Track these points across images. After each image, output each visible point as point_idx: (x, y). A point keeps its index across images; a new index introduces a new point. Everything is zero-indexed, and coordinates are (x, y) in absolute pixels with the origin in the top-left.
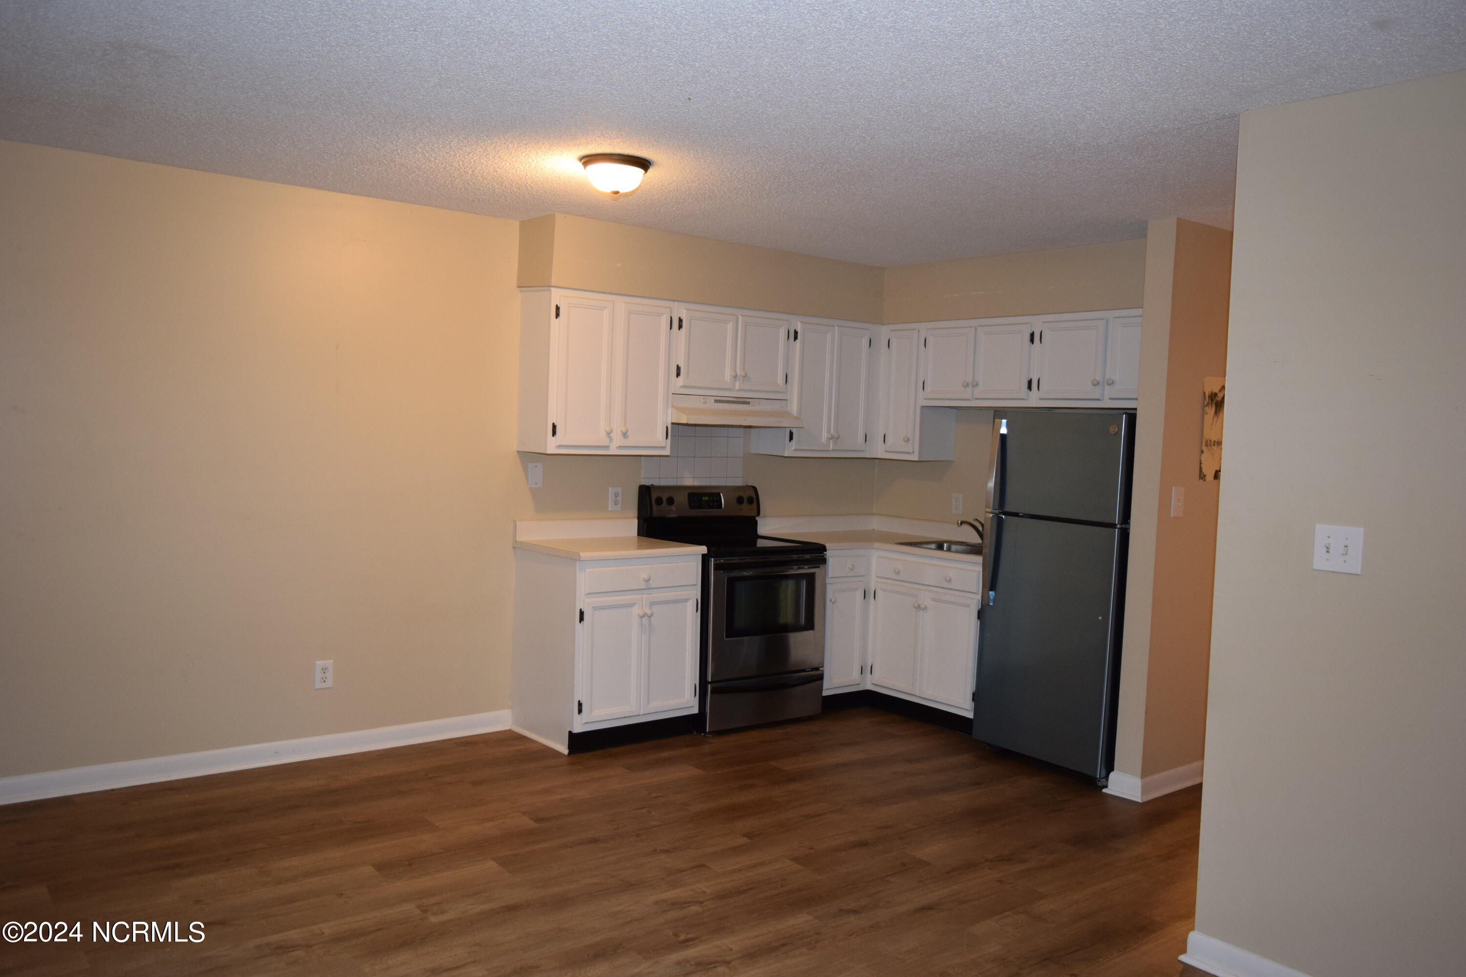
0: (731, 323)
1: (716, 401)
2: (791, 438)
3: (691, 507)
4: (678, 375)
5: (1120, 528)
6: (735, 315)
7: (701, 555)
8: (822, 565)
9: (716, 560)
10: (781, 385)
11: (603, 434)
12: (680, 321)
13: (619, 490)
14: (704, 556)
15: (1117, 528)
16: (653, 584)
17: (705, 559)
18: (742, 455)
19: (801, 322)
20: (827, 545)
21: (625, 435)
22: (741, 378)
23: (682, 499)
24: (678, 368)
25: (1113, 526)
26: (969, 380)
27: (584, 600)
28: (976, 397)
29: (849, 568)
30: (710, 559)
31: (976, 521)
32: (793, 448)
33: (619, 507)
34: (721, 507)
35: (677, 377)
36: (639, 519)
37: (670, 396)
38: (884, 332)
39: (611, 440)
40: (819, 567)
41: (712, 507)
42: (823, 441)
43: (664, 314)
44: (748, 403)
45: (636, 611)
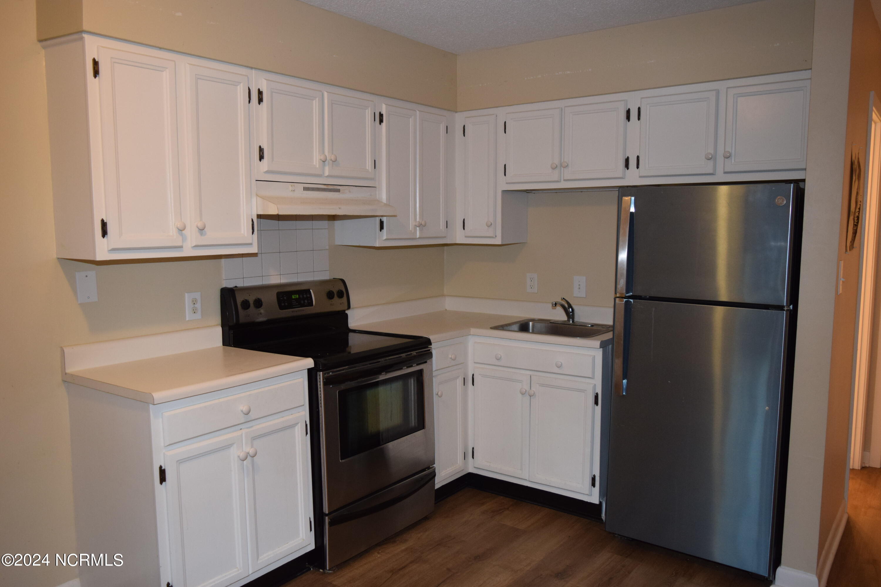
0: (317, 99)
1: (305, 189)
2: (382, 228)
3: (281, 308)
4: (261, 157)
5: (787, 310)
6: (320, 91)
7: (306, 371)
8: (428, 359)
9: (325, 374)
10: (370, 171)
11: (173, 232)
12: (260, 93)
13: (197, 295)
14: (310, 372)
15: (784, 310)
16: (252, 415)
17: (312, 374)
18: (327, 247)
19: (386, 104)
20: (432, 338)
21: (202, 230)
22: (331, 162)
23: (270, 299)
24: (261, 150)
25: (780, 308)
26: (557, 161)
27: (164, 453)
28: (565, 178)
29: (451, 358)
30: (318, 373)
31: (564, 300)
32: (385, 237)
33: (198, 316)
34: (312, 305)
35: (260, 160)
36: (223, 326)
37: (254, 181)
38: (459, 119)
39: (184, 239)
40: (426, 362)
41: (303, 306)
42: (411, 229)
43: (241, 83)
44: (338, 191)
45: (235, 453)
